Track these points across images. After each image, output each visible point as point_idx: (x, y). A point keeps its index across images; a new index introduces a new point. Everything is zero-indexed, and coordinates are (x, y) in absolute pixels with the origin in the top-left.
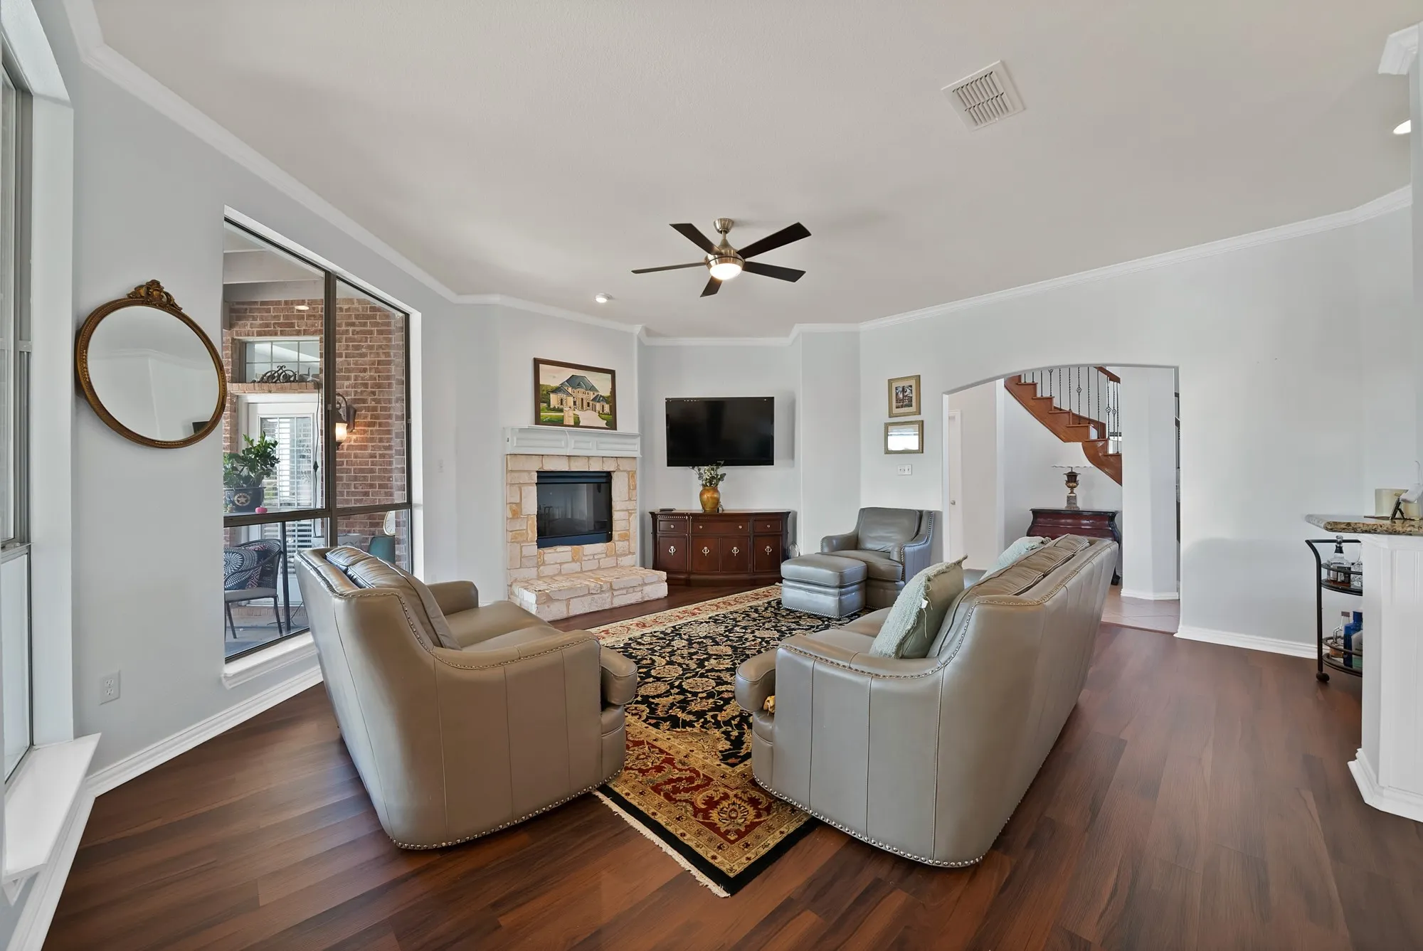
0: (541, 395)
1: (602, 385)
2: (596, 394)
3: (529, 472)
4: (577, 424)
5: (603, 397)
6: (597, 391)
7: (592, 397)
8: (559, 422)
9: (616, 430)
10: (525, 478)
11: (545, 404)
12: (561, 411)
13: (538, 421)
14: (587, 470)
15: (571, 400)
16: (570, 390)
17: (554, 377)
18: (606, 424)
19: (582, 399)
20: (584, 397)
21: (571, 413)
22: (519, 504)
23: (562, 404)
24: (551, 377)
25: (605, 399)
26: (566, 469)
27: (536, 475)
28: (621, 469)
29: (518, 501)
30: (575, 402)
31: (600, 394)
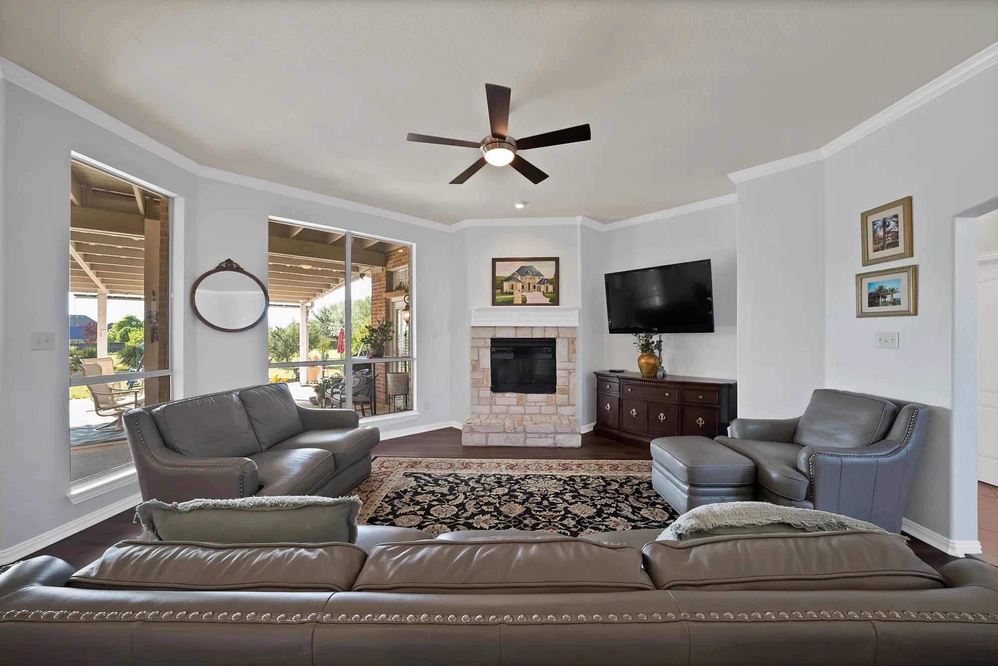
0: (497, 284)
1: (547, 269)
2: (541, 278)
3: (484, 338)
4: (524, 303)
5: (547, 280)
6: (542, 276)
7: (538, 280)
8: (510, 303)
9: (559, 305)
10: (481, 343)
11: (500, 290)
12: (512, 293)
13: (494, 303)
14: (531, 337)
15: (519, 285)
16: (519, 278)
17: (507, 270)
18: (550, 301)
19: (529, 284)
20: (531, 281)
21: (520, 295)
22: (478, 361)
23: (512, 289)
24: (505, 271)
25: (550, 281)
26: (514, 336)
27: (490, 341)
28: (561, 336)
29: (477, 359)
30: (523, 287)
31: (545, 277)
